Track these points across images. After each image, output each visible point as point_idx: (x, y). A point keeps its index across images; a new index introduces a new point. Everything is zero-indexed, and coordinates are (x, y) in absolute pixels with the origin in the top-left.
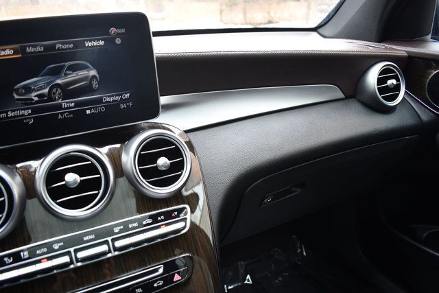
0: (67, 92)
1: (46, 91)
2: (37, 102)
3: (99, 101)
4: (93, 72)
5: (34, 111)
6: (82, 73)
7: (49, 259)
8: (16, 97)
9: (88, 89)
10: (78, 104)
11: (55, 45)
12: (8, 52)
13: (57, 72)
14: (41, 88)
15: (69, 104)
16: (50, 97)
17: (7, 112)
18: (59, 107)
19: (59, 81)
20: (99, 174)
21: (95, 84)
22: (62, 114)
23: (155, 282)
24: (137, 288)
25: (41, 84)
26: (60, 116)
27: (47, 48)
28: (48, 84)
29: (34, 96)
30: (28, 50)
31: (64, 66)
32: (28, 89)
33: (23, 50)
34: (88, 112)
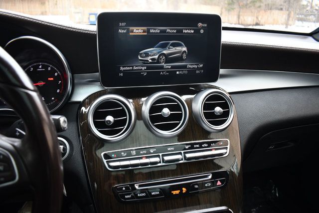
0: (168, 59)
1: (156, 57)
2: (151, 63)
3: (185, 67)
4: (185, 49)
5: (148, 68)
6: (178, 49)
7: (147, 157)
8: (140, 58)
9: (179, 59)
10: (173, 67)
11: (166, 30)
12: (140, 31)
13: (164, 46)
14: (154, 55)
15: (168, 66)
16: (158, 61)
17: (133, 67)
18: (162, 67)
19: (165, 52)
21: (184, 56)
22: (163, 72)
23: (206, 183)
24: (197, 184)
25: (155, 52)
26: (161, 73)
27: (162, 31)
28: (158, 53)
29: (149, 59)
30: (151, 31)
31: (168, 43)
32: (147, 55)
33: (148, 31)
34: (178, 73)
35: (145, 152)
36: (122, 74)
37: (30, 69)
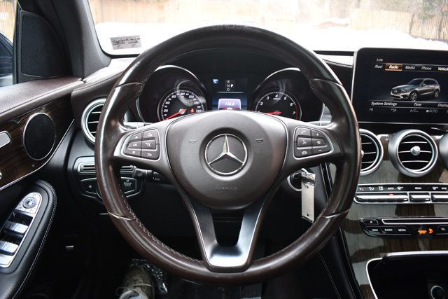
0: (420, 96)
1: (408, 94)
2: (402, 100)
3: (436, 105)
4: (438, 87)
5: (399, 104)
6: (432, 86)
7: (394, 194)
8: (392, 94)
9: (431, 97)
10: (423, 105)
11: (421, 67)
12: (396, 67)
13: (417, 84)
14: (407, 92)
15: (418, 104)
16: (409, 98)
17: (384, 102)
18: (412, 105)
19: (417, 89)
20: (431, 151)
21: (437, 95)
22: (413, 109)
24: (443, 227)
25: (407, 89)
26: (411, 111)
27: (417, 68)
28: (411, 90)
29: (401, 95)
30: (406, 68)
31: (422, 81)
32: (399, 91)
33: (403, 67)
34: (427, 111)
35: (393, 188)
36: (372, 109)
37: (266, 97)
